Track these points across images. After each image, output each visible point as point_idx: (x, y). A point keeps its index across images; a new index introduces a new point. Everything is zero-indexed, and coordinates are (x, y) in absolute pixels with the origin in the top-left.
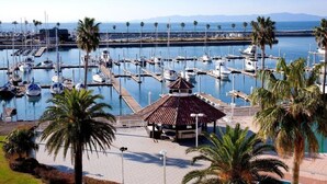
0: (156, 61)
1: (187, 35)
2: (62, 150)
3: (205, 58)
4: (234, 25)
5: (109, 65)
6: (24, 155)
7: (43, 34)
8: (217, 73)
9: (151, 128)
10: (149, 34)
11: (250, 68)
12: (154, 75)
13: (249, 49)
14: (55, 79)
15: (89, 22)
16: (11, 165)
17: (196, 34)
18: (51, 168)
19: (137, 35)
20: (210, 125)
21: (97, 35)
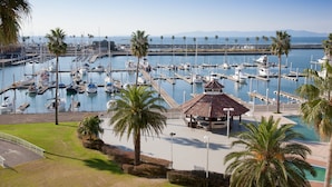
0: (186, 67)
1: (210, 47)
2: (125, 134)
3: (225, 65)
4: (248, 39)
5: (149, 70)
6: (94, 137)
7: (96, 45)
8: (236, 78)
9: (189, 120)
10: (178, 46)
11: (263, 74)
12: (184, 78)
13: (261, 59)
14: (108, 80)
15: (141, 34)
16: (84, 144)
17: (216, 46)
18: (114, 147)
19: (169, 46)
20: (235, 118)
21: (147, 44)
